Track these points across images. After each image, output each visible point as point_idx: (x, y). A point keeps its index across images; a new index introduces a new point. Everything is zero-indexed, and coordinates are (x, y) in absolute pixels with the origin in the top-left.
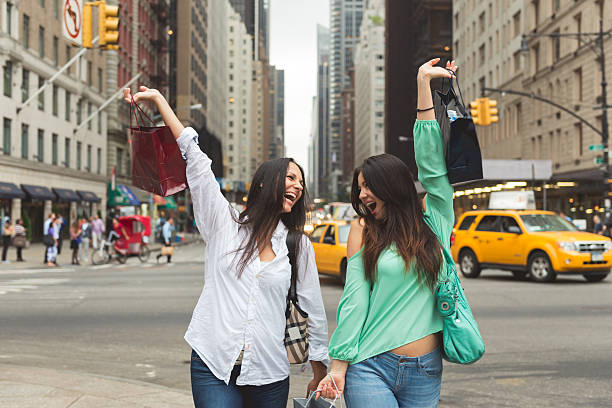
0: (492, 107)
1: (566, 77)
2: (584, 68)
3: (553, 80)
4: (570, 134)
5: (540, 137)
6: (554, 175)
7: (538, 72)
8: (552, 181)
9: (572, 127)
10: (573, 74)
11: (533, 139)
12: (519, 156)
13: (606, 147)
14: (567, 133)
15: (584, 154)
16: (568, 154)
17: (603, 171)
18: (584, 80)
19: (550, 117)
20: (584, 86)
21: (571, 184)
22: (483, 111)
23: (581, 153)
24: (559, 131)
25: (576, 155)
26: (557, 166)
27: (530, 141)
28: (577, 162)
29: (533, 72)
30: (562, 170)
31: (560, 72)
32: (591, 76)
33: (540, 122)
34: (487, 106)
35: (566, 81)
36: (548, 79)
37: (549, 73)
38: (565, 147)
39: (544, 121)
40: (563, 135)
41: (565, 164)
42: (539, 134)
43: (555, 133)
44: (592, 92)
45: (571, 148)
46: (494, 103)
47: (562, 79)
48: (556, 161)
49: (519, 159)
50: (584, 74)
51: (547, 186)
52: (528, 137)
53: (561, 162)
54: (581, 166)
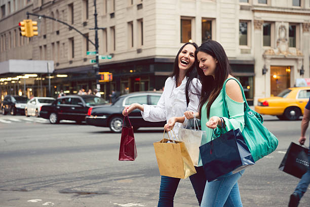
0: (34, 26)
1: (62, 9)
2: (75, 4)
3: (54, 10)
4: (66, 45)
5: (45, 46)
6: (55, 70)
7: (43, 5)
8: (54, 74)
9: (67, 40)
10: (67, 7)
11: (41, 47)
12: (31, 58)
13: (97, 53)
14: (64, 44)
15: (75, 57)
16: (64, 57)
17: (95, 68)
18: (75, 11)
19: (52, 33)
20: (75, 15)
21: (66, 76)
22: (28, 28)
23: (73, 57)
24: (58, 42)
25: (70, 58)
26: (58, 64)
27: (39, 48)
28: (71, 62)
29: (40, 5)
30: (61, 67)
31: (59, 5)
32: (79, 10)
33: (45, 37)
34: (31, 25)
35: (63, 11)
36: (50, 9)
37: (50, 6)
38: (63, 52)
39: (48, 36)
40: (61, 45)
41: (62, 63)
42: (45, 44)
43: (56, 44)
44: (80, 19)
45: (67, 53)
46: (35, 23)
47: (60, 10)
48: (57, 61)
49: (31, 59)
50: (75, 7)
51: (50, 77)
52: (36, 45)
53: (60, 62)
54: (74, 65)
